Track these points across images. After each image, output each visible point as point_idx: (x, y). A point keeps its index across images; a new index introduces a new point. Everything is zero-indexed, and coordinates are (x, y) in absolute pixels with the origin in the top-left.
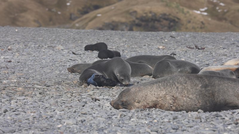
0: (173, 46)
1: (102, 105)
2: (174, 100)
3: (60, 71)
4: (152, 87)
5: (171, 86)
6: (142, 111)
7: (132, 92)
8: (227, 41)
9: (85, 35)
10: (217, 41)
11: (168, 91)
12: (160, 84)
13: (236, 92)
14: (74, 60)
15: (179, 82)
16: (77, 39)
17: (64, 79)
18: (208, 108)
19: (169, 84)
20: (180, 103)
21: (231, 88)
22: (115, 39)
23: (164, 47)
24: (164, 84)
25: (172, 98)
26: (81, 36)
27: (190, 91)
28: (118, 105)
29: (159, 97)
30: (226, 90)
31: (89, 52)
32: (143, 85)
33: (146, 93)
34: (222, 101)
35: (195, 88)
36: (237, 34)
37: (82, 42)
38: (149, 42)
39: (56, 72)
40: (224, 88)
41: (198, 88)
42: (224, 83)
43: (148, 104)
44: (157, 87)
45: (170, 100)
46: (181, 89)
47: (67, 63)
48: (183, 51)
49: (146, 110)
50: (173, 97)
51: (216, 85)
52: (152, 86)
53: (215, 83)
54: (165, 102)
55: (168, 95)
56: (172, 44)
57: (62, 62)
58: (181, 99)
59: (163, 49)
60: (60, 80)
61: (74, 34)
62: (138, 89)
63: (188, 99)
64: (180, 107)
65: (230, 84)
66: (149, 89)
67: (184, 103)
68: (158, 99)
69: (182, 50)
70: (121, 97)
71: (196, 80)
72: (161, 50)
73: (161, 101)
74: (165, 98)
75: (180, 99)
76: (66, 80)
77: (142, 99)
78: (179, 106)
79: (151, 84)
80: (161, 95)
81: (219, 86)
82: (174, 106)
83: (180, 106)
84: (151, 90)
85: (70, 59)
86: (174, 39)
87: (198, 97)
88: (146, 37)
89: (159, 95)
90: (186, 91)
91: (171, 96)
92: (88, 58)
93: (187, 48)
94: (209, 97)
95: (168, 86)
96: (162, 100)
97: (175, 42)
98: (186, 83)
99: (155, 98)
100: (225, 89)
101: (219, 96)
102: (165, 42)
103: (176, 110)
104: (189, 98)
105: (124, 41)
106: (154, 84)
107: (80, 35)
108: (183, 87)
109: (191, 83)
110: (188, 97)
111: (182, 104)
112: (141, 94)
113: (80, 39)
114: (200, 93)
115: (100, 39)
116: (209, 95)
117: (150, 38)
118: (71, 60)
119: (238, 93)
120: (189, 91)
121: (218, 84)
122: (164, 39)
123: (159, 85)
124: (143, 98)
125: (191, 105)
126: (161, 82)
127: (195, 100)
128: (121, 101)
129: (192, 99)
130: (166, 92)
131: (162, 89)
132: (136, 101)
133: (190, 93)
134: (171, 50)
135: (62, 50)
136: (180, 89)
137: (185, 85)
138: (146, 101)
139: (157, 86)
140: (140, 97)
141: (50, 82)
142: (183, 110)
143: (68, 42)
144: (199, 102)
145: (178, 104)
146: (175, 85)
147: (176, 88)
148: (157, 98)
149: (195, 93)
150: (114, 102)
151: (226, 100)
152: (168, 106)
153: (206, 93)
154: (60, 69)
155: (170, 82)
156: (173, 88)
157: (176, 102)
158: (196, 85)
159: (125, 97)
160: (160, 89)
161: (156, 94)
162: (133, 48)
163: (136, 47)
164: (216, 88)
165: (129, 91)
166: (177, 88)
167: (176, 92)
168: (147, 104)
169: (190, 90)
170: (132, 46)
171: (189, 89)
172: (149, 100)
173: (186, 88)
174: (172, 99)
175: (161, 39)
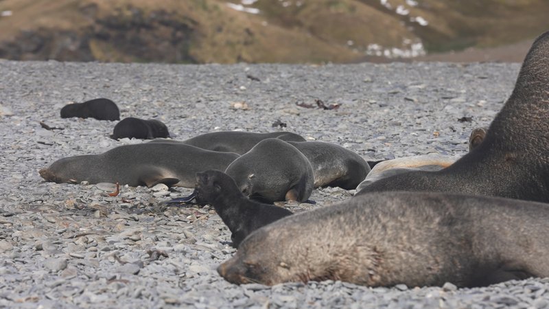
0: (263, 100)
1: (183, 271)
2: (376, 259)
3: (24, 173)
4: (323, 226)
5: (368, 224)
6: (300, 289)
7: (272, 240)
8: (379, 87)
9: (47, 76)
10: (357, 88)
11: (362, 235)
12: (342, 219)
13: (520, 234)
14: (51, 145)
15: (387, 211)
16: (31, 88)
17: (41, 195)
18: (458, 275)
19: (363, 218)
20: (392, 265)
21: (508, 224)
22: (124, 86)
23: (246, 106)
24: (350, 219)
25: (372, 253)
26: (38, 79)
27: (414, 234)
28: (238, 273)
29: (340, 253)
30: (497, 229)
31: (75, 121)
32: (298, 222)
33: (307, 243)
34: (490, 256)
35: (427, 226)
36: (387, 67)
37: (48, 96)
38: (205, 92)
39: (14, 176)
40: (492, 225)
41: (432, 226)
42: (491, 213)
43: (312, 270)
44: (335, 226)
45: (368, 258)
46: (395, 231)
47: (33, 153)
48: (292, 114)
49: (310, 284)
50: (375, 250)
51: (475, 218)
52: (321, 223)
53: (472, 213)
54: (354, 263)
55: (363, 247)
56: (258, 96)
57: (22, 149)
58: (394, 256)
59: (244, 110)
60: (33, 199)
61: (20, 73)
62: (286, 233)
63: (410, 254)
64: (391, 276)
65: (507, 214)
66: (314, 233)
67: (401, 264)
68: (337, 257)
69: (289, 112)
70: (245, 253)
71: (426, 205)
72: (240, 111)
73: (345, 262)
74: (355, 254)
75: (392, 254)
76: (47, 197)
77: (296, 259)
78: (389, 272)
79: (319, 218)
80: (344, 247)
81: (480, 220)
82: (377, 273)
83: (393, 274)
84: (320, 233)
85: (39, 143)
86: (258, 82)
87: (434, 248)
88: (193, 81)
89: (341, 246)
90: (405, 234)
91: (369, 249)
92: (82, 137)
93: (299, 107)
94: (460, 247)
95: (360, 223)
96: (347, 258)
97: (263, 91)
98: (403, 215)
99: (330, 254)
100: (495, 226)
101: (482, 244)
102: (241, 90)
103: (382, 283)
104: (414, 253)
105: (145, 91)
106: (326, 219)
107: (36, 76)
108: (398, 224)
109: (416, 214)
110: (410, 249)
111: (397, 268)
112: (296, 246)
113: (40, 87)
114: (437, 238)
115: (90, 87)
116: (459, 243)
117: (203, 82)
118: (44, 143)
119: (525, 236)
120: (411, 234)
121: (478, 214)
122: (237, 83)
123: (339, 221)
124: (300, 256)
125: (417, 268)
126: (344, 213)
127: (426, 257)
128: (244, 263)
129: (419, 254)
130: (358, 240)
131: (346, 232)
132: (282, 264)
133: (414, 239)
134: (263, 111)
135: (7, 116)
136: (391, 230)
137: (403, 220)
138: (306, 262)
139: (335, 223)
140: (292, 253)
141: (10, 203)
142: (400, 283)
143: (12, 95)
144: (437, 262)
145: (387, 268)
146: (379, 221)
147: (380, 227)
148: (336, 255)
149: (426, 240)
150: (228, 266)
151: (501, 253)
152: (362, 273)
153: (453, 239)
154: (19, 167)
155: (365, 213)
156: (373, 228)
157: (381, 264)
158: (428, 219)
159: (253, 253)
160: (341, 232)
161: (332, 244)
162: (174, 108)
163: (180, 106)
164: (473, 226)
165: (265, 238)
166: (384, 227)
167: (383, 239)
168: (309, 272)
169: (414, 231)
170: (170, 103)
171: (413, 229)
172: (315, 259)
173: (404, 228)
174: (373, 255)
175: (229, 85)
